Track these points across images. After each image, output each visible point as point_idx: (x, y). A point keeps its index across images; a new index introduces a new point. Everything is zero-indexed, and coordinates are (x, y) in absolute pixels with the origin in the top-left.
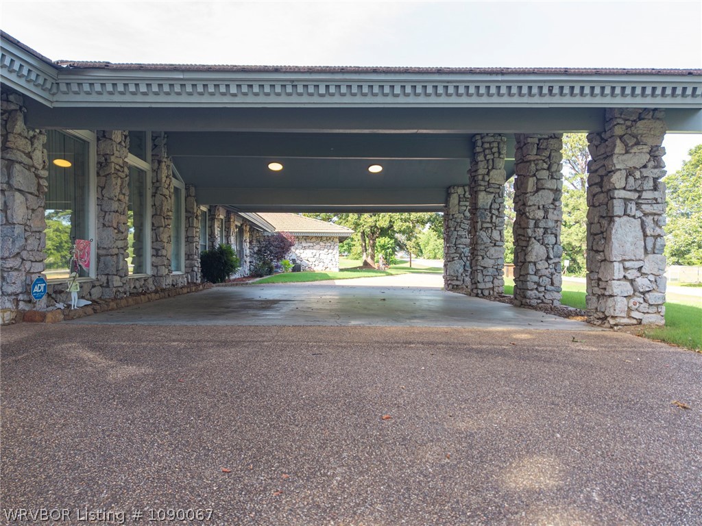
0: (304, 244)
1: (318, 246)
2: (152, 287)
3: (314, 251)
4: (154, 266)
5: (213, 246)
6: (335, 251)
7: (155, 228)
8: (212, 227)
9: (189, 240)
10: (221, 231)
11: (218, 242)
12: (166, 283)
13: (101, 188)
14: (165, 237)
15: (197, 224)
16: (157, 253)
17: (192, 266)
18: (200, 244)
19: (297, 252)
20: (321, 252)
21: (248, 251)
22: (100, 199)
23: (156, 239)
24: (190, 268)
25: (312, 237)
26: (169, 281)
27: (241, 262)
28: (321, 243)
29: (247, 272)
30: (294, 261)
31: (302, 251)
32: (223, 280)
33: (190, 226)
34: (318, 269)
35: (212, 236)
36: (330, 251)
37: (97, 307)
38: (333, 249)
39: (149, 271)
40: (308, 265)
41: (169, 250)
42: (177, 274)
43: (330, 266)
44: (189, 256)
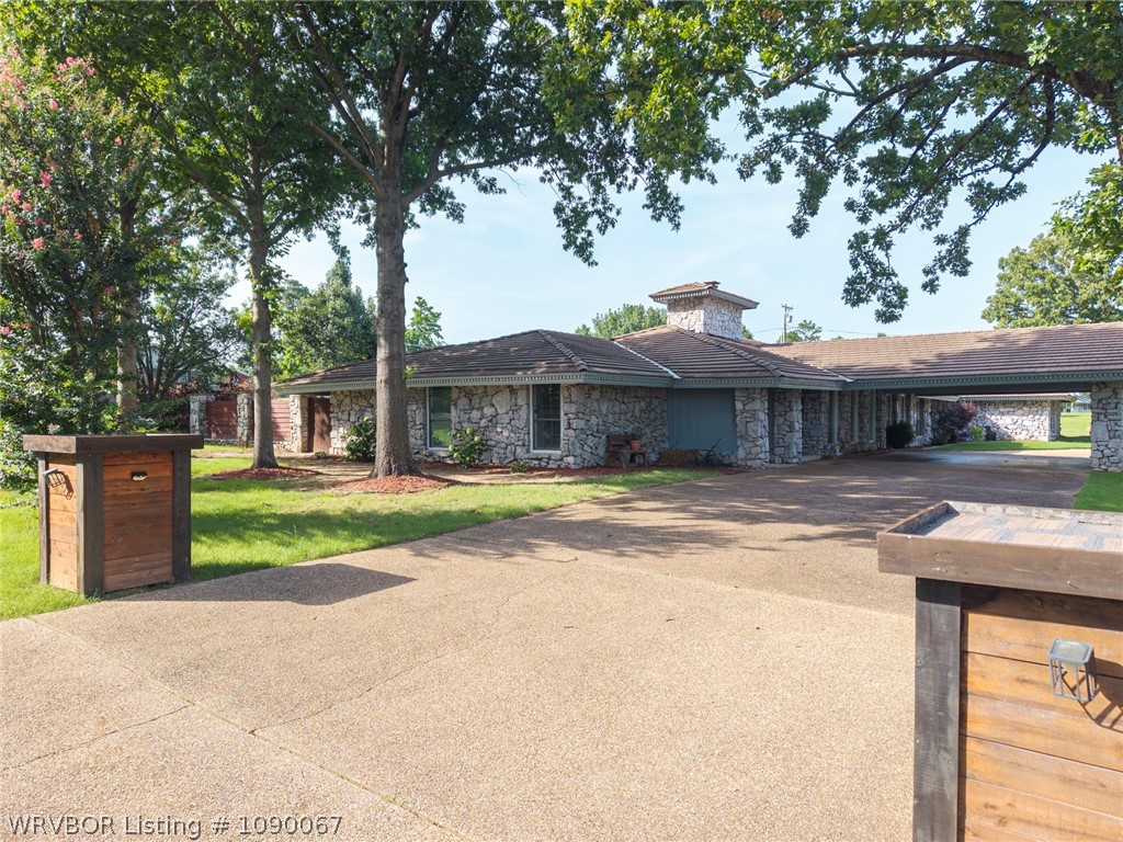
0: (1002, 410)
1: (1020, 412)
2: (859, 450)
3: (1015, 418)
4: (860, 437)
5: (895, 421)
6: (1043, 418)
7: (860, 415)
8: (894, 406)
9: (879, 419)
10: (902, 410)
11: (899, 419)
12: (866, 447)
13: (840, 401)
14: (865, 420)
15: (884, 407)
16: (861, 430)
17: (880, 437)
18: (886, 420)
19: (993, 418)
20: (1024, 418)
21: (929, 421)
22: (840, 406)
23: (861, 422)
24: (879, 439)
25: (1012, 402)
26: (868, 446)
27: (921, 431)
28: (1025, 408)
29: (928, 439)
30: (988, 428)
31: (999, 417)
32: (903, 447)
33: (879, 410)
34: (1020, 437)
35: (895, 413)
36: (1037, 417)
37: (845, 456)
38: (1041, 415)
39: (857, 440)
40: (1006, 433)
41: (867, 429)
42: (872, 442)
43: (1036, 434)
44: (878, 430)
